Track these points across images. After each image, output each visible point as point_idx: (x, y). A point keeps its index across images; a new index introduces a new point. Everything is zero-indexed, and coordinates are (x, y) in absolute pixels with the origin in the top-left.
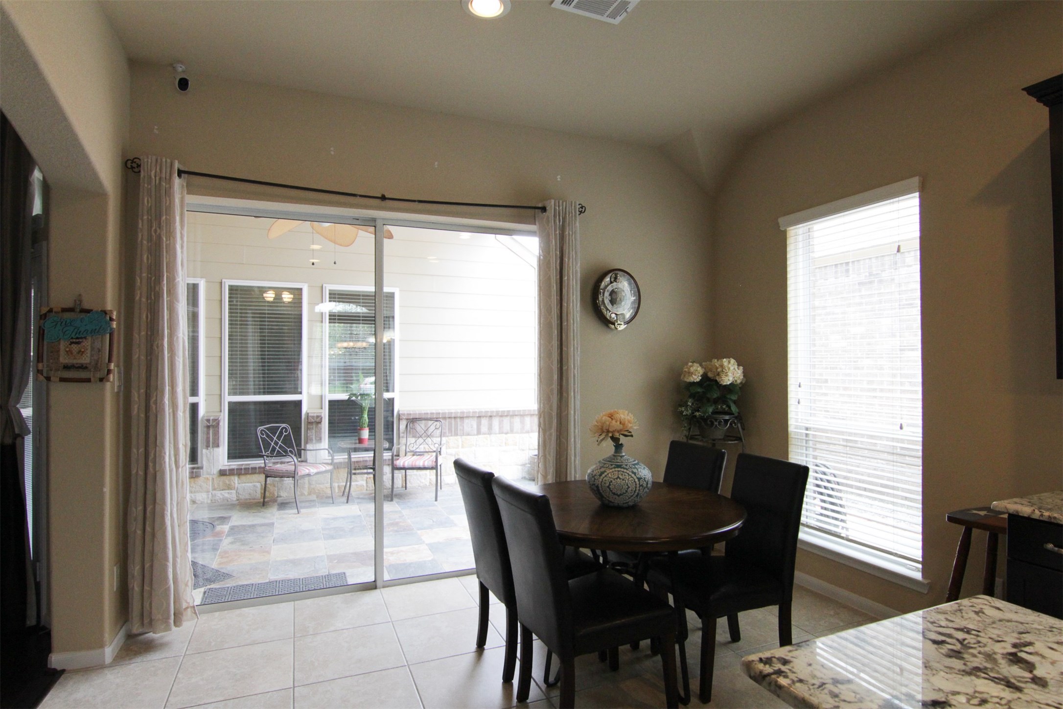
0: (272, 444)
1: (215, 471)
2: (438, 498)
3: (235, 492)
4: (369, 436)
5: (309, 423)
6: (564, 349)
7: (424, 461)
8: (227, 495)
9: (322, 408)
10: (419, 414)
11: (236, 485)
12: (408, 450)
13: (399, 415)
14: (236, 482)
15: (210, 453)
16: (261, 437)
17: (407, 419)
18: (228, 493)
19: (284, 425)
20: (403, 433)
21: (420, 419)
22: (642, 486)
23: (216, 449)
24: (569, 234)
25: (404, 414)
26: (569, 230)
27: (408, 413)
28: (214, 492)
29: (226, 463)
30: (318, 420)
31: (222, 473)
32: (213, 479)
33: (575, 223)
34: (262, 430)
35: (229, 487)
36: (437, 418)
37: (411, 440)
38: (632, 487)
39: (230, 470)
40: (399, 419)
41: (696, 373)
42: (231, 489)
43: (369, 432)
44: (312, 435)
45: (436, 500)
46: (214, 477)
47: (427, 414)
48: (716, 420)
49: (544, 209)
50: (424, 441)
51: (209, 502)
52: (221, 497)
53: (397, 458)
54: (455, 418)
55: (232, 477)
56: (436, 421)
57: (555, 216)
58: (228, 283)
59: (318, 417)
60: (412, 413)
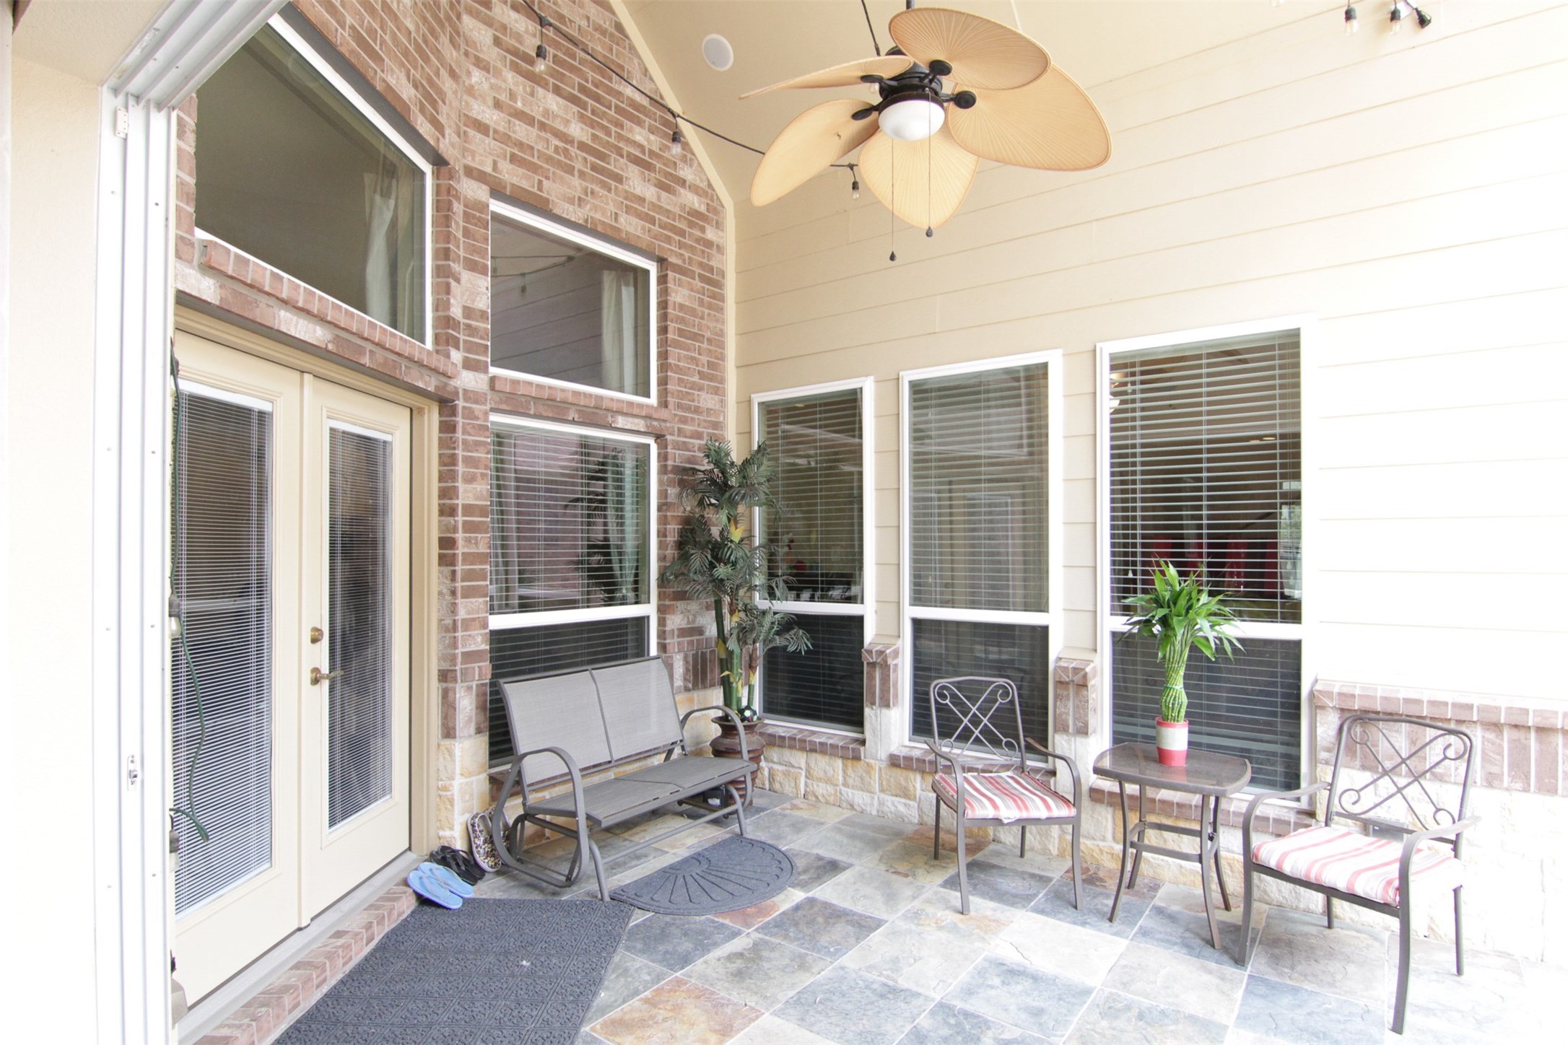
0: (966, 721)
1: (883, 755)
3: (916, 805)
4: (1190, 743)
5: (1059, 683)
7: (1358, 873)
8: (902, 808)
9: (1096, 651)
10: (1385, 699)
11: (918, 792)
12: (1336, 807)
13: (1312, 695)
14: (918, 786)
15: (876, 716)
17: (1342, 710)
18: (905, 805)
19: (1001, 681)
20: (1328, 750)
21: (1392, 717)
23: (885, 711)
25: (1329, 694)
27: (1345, 690)
28: (882, 796)
29: (907, 743)
30: (1077, 678)
31: (894, 762)
32: (880, 769)
34: (944, 687)
35: (905, 793)
36: (1459, 722)
37: (1350, 777)
39: (905, 758)
40: (1317, 707)
42: (909, 799)
43: (1190, 732)
44: (1067, 714)
45: (1398, 1027)
46: (884, 765)
47: (1418, 702)
50: (1400, 790)
51: (874, 813)
52: (893, 809)
53: (1308, 820)
54: (1540, 730)
55: (911, 775)
56: (1451, 732)
58: (909, 376)
59: (1076, 670)
60: (1357, 692)
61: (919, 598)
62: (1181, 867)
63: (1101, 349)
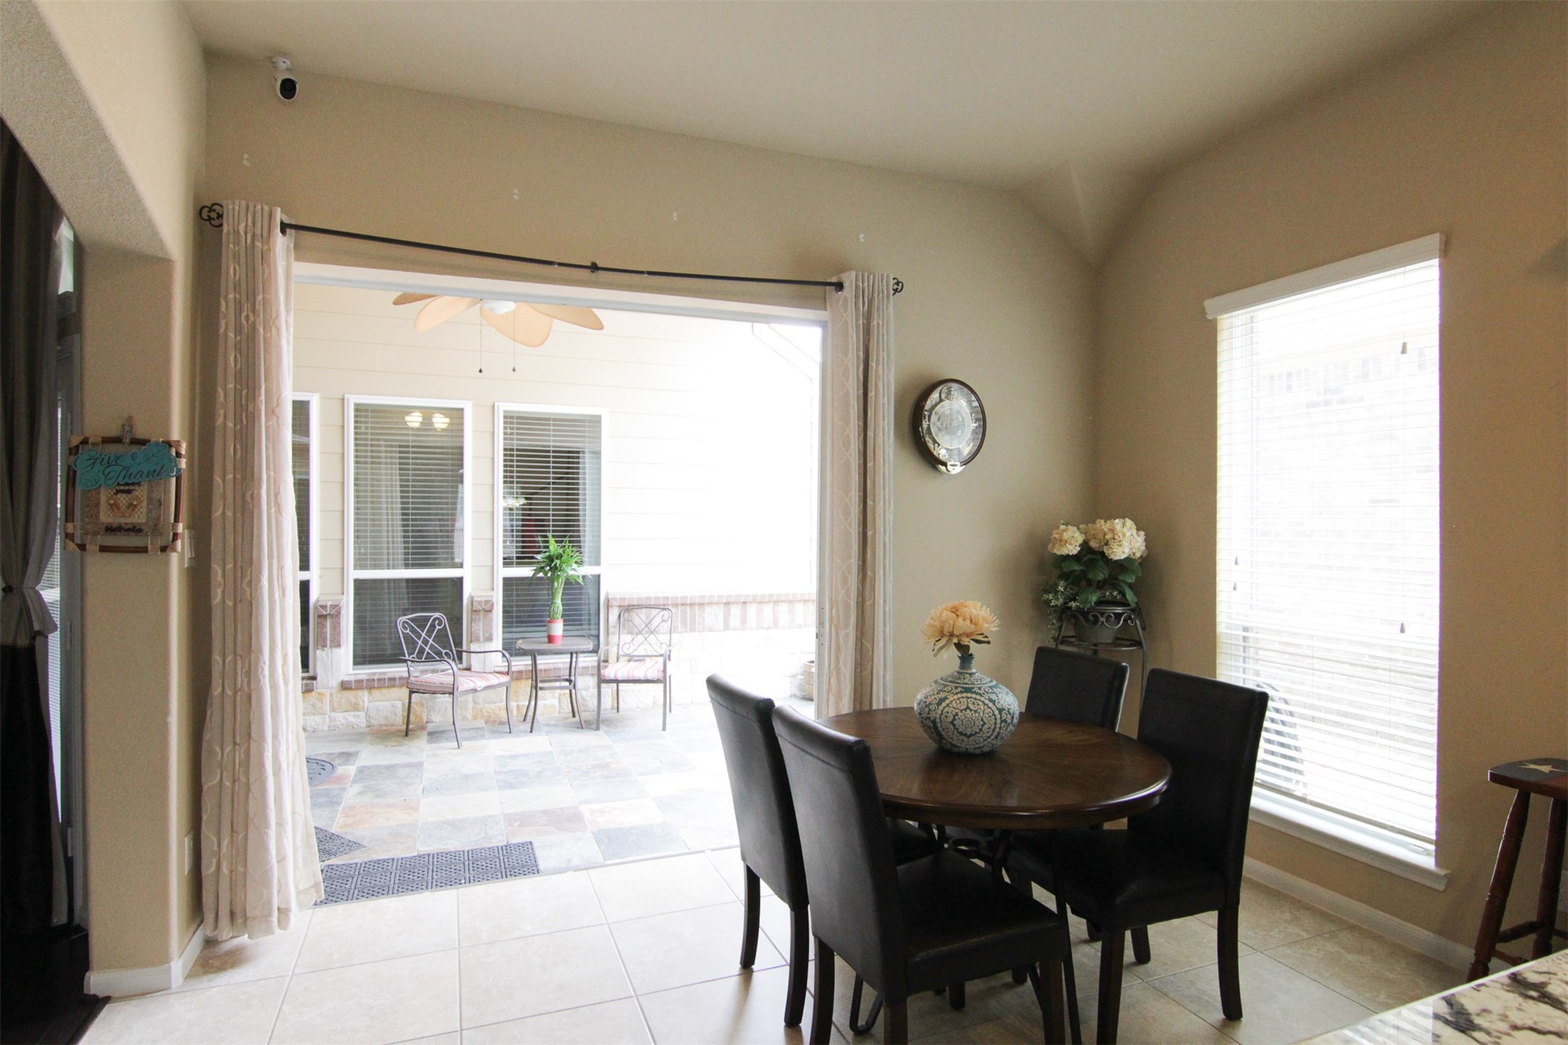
0: (420, 642)
1: (335, 683)
2: (667, 726)
3: (364, 714)
4: (564, 631)
5: (474, 611)
6: (869, 502)
7: (647, 670)
8: (352, 719)
9: (493, 589)
10: (638, 599)
11: (366, 704)
12: (621, 653)
13: (608, 601)
14: (366, 700)
15: (327, 655)
16: (403, 632)
17: (620, 606)
18: (355, 716)
19: (437, 615)
20: (614, 627)
21: (640, 607)
22: (1005, 721)
23: (336, 650)
24: (878, 324)
25: (615, 599)
26: (879, 316)
27: (622, 597)
28: (333, 714)
29: (351, 671)
30: (487, 607)
31: (345, 686)
32: (331, 694)
33: (887, 309)
34: (405, 622)
35: (356, 708)
36: (665, 605)
37: (626, 638)
38: (990, 723)
39: (357, 681)
40: (608, 607)
41: (1071, 541)
42: (359, 710)
43: (564, 625)
44: (479, 630)
45: (664, 729)
46: (334, 691)
47: (650, 598)
48: (1102, 614)
49: (839, 286)
50: (646, 639)
51: (326, 728)
52: (344, 721)
53: (606, 664)
54: (691, 604)
55: (360, 693)
56: (664, 609)
57: (856, 297)
58: (353, 400)
59: (487, 602)
60: (627, 597)
61: (360, 564)
62: (545, 705)
63: (498, 407)
